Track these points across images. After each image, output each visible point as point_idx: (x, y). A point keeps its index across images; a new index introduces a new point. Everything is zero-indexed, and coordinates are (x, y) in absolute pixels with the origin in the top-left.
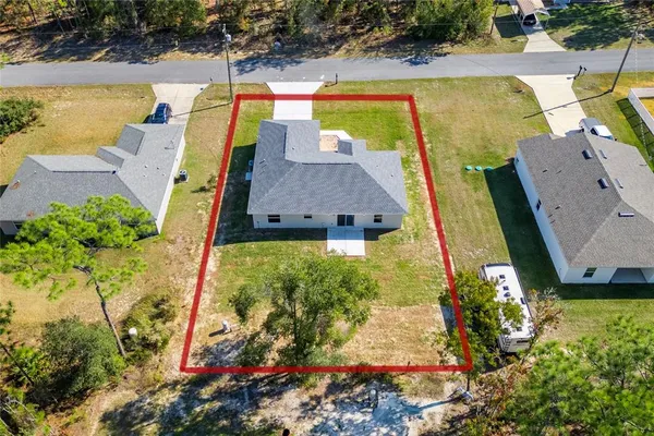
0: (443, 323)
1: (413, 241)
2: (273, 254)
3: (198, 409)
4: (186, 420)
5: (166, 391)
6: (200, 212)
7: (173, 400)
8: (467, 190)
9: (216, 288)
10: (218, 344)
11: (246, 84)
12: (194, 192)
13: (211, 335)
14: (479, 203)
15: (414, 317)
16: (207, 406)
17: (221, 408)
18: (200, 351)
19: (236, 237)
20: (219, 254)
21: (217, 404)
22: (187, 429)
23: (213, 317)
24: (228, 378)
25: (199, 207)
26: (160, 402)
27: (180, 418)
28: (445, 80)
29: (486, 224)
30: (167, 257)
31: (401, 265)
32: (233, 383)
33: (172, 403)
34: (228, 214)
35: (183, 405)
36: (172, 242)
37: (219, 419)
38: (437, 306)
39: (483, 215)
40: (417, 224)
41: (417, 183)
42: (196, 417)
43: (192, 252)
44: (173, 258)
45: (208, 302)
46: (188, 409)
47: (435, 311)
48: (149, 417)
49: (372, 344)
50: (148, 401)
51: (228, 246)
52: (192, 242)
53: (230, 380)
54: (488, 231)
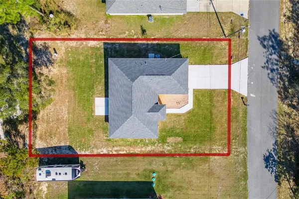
0: (59, 145)
1: (105, 138)
2: (97, 72)
3: (22, 48)
4: (18, 45)
5: (30, 35)
6: (127, 32)
7: (26, 38)
8: (138, 170)
9: (79, 47)
10: (50, 52)
11: (247, 45)
12: (141, 27)
13: (54, 49)
14: (128, 174)
15: (62, 134)
16: (24, 51)
17: (22, 57)
18: (46, 45)
19: (108, 53)
20: (98, 46)
21: (24, 55)
22: (15, 45)
23: (63, 48)
24: (35, 58)
25: (130, 32)
26: (25, 33)
27: (19, 42)
28: (245, 176)
29: (114, 174)
30: (97, 21)
31: (90, 131)
32: (33, 60)
33: (25, 38)
34: (125, 47)
35: (24, 42)
36: (106, 22)
37: (18, 56)
38: (68, 144)
39: (120, 174)
40: (116, 141)
41: (146, 145)
42: (19, 48)
43: (101, 33)
44: (97, 24)
45: (71, 45)
46: (22, 45)
47: (65, 143)
48: (20, 30)
49: (49, 115)
50: (26, 29)
51: (103, 50)
52: (106, 32)
53: (34, 59)
54: (109, 174)
